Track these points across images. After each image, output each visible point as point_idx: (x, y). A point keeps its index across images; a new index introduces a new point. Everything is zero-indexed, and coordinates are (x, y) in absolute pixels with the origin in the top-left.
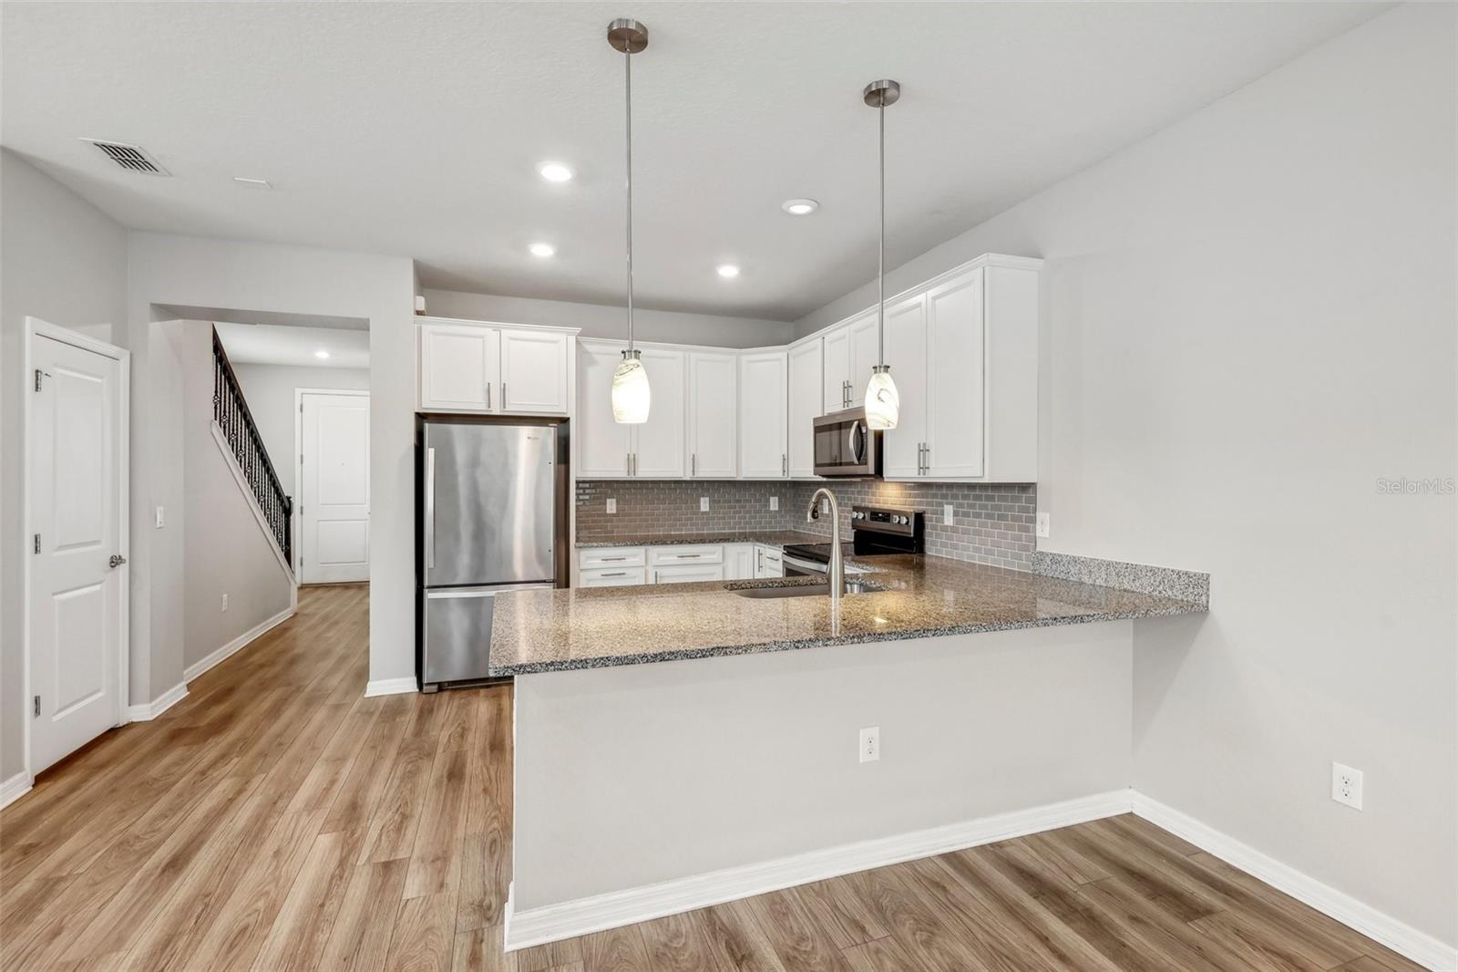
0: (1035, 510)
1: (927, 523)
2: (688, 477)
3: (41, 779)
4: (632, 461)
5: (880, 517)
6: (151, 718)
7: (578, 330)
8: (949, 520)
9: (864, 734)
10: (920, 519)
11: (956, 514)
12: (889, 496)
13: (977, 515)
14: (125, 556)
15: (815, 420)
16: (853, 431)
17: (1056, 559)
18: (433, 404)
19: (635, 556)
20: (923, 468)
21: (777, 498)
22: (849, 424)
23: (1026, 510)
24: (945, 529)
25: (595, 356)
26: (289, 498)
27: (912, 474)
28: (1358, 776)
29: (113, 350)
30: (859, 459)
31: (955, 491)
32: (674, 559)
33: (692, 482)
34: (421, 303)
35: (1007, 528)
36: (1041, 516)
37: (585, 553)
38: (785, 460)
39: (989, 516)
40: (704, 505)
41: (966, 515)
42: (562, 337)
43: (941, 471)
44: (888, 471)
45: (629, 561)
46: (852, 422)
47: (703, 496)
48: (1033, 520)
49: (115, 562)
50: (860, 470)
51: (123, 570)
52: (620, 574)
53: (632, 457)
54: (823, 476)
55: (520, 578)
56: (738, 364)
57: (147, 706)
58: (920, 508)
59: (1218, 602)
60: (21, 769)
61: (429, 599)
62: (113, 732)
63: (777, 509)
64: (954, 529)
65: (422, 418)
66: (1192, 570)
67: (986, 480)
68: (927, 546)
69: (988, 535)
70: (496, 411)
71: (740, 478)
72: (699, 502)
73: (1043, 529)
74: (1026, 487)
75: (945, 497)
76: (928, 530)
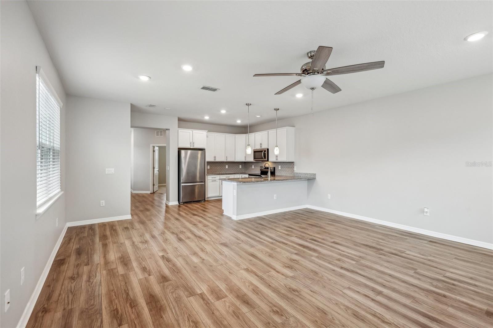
0: (294, 166)
1: (276, 169)
2: (225, 161)
5: (267, 168)
7: (207, 131)
8: (280, 168)
9: (275, 195)
10: (274, 168)
11: (281, 167)
12: (269, 165)
13: (285, 167)
15: (254, 150)
16: (263, 153)
17: (297, 173)
18: (181, 146)
19: (218, 177)
20: (277, 159)
22: (262, 151)
23: (293, 166)
24: (279, 170)
27: (274, 160)
28: (330, 195)
30: (264, 157)
31: (281, 163)
33: (226, 162)
35: (290, 169)
36: (295, 167)
37: (208, 176)
38: (245, 157)
39: (287, 167)
40: (227, 167)
41: (283, 167)
42: (204, 132)
43: (280, 160)
44: (270, 160)
46: (263, 151)
48: (294, 168)
50: (265, 160)
52: (215, 181)
54: (255, 161)
55: (198, 181)
56: (235, 137)
58: (274, 166)
59: (318, 178)
61: (182, 186)
64: (281, 170)
65: (179, 148)
66: (314, 173)
67: (287, 161)
68: (276, 173)
69: (286, 170)
71: (235, 161)
72: (226, 166)
73: (295, 169)
74: (293, 163)
75: (279, 164)
76: (276, 170)
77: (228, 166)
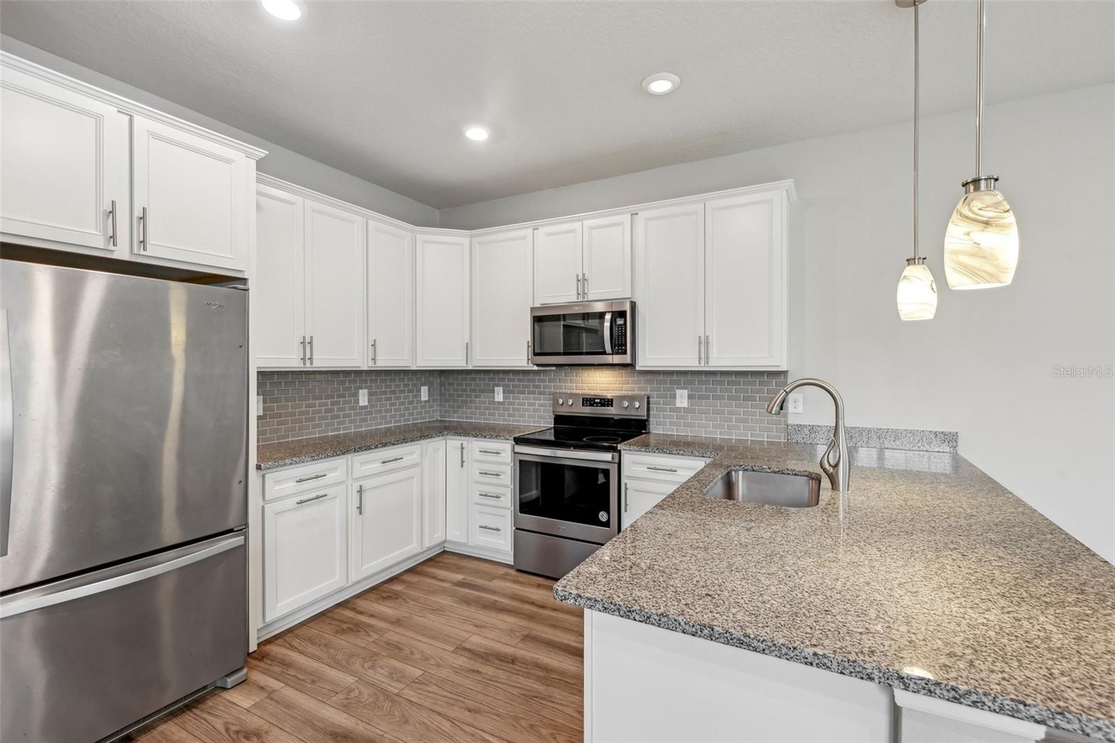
1: (654, 406)
5: (597, 403)
8: (682, 403)
11: (691, 397)
13: (719, 398)
16: (606, 323)
19: (335, 469)
20: (703, 358)
24: (676, 410)
31: (690, 378)
32: (378, 466)
35: (755, 407)
36: (794, 396)
37: (270, 474)
38: (468, 348)
39: (731, 398)
40: (363, 398)
41: (704, 397)
44: (645, 360)
45: (332, 477)
47: (362, 389)
52: (318, 497)
54: (538, 365)
56: (414, 242)
58: (644, 393)
64: (689, 410)
68: (653, 426)
69: (732, 413)
72: (356, 395)
73: (796, 406)
74: (777, 374)
75: (678, 383)
76: (653, 412)
77: (370, 394)
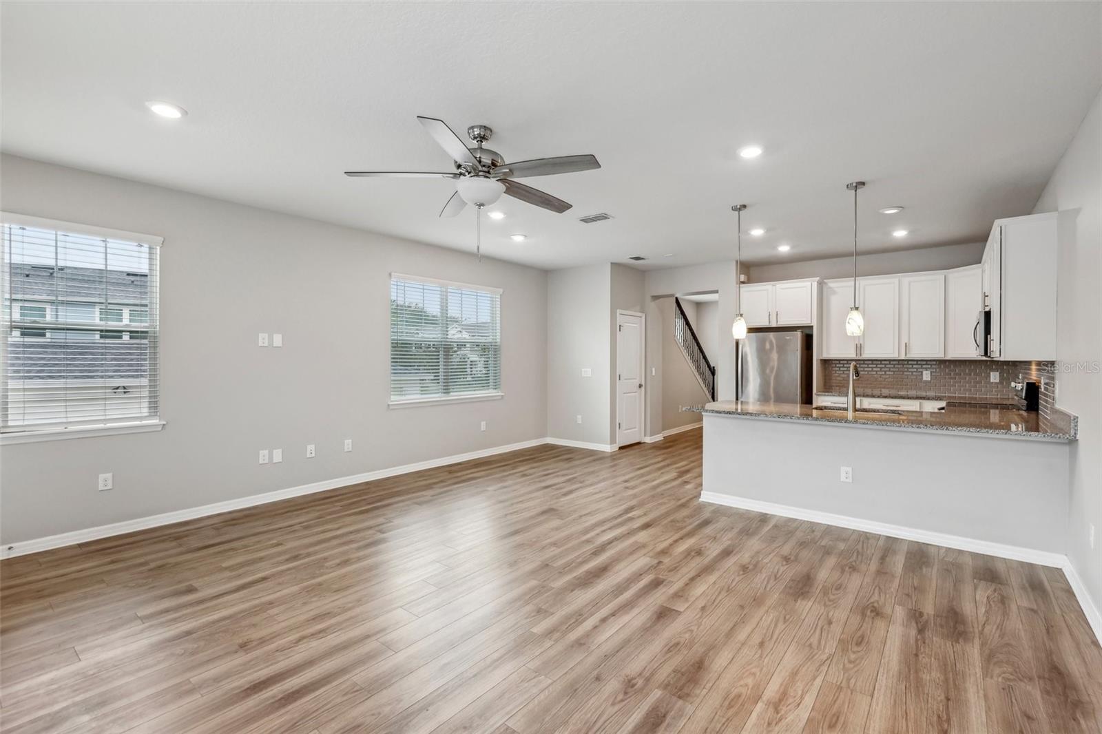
3: (621, 448)
4: (859, 348)
6: (650, 442)
14: (643, 383)
21: (998, 373)
25: (836, 289)
26: (714, 367)
29: (640, 314)
34: (743, 278)
49: (640, 386)
51: (643, 388)
53: (859, 346)
57: (649, 438)
60: (616, 443)
62: (639, 443)
63: (998, 381)
70: (774, 325)
